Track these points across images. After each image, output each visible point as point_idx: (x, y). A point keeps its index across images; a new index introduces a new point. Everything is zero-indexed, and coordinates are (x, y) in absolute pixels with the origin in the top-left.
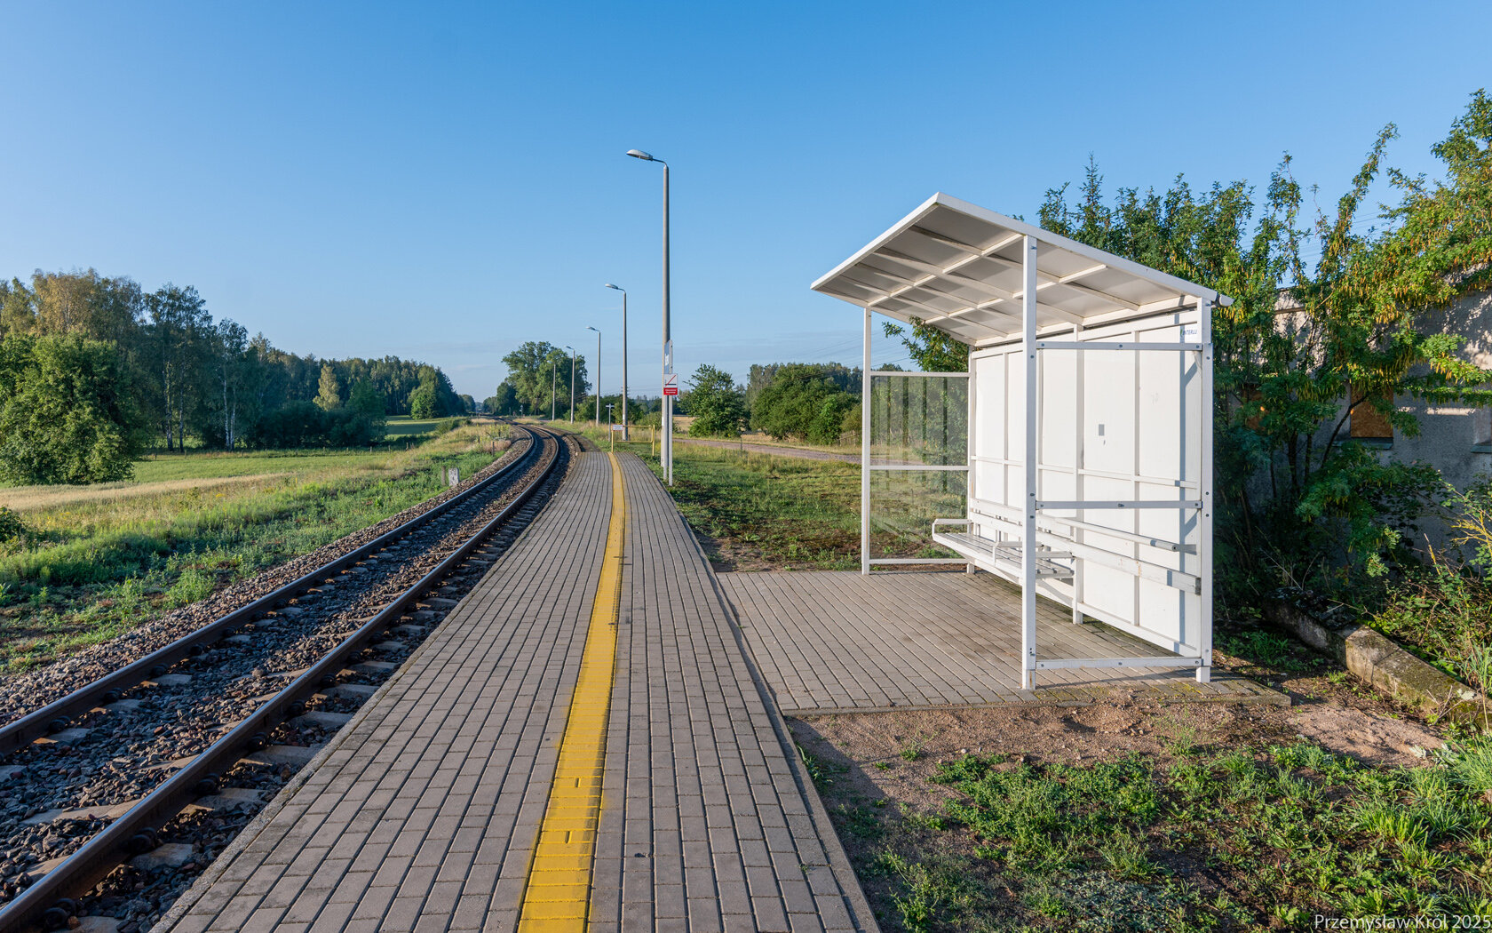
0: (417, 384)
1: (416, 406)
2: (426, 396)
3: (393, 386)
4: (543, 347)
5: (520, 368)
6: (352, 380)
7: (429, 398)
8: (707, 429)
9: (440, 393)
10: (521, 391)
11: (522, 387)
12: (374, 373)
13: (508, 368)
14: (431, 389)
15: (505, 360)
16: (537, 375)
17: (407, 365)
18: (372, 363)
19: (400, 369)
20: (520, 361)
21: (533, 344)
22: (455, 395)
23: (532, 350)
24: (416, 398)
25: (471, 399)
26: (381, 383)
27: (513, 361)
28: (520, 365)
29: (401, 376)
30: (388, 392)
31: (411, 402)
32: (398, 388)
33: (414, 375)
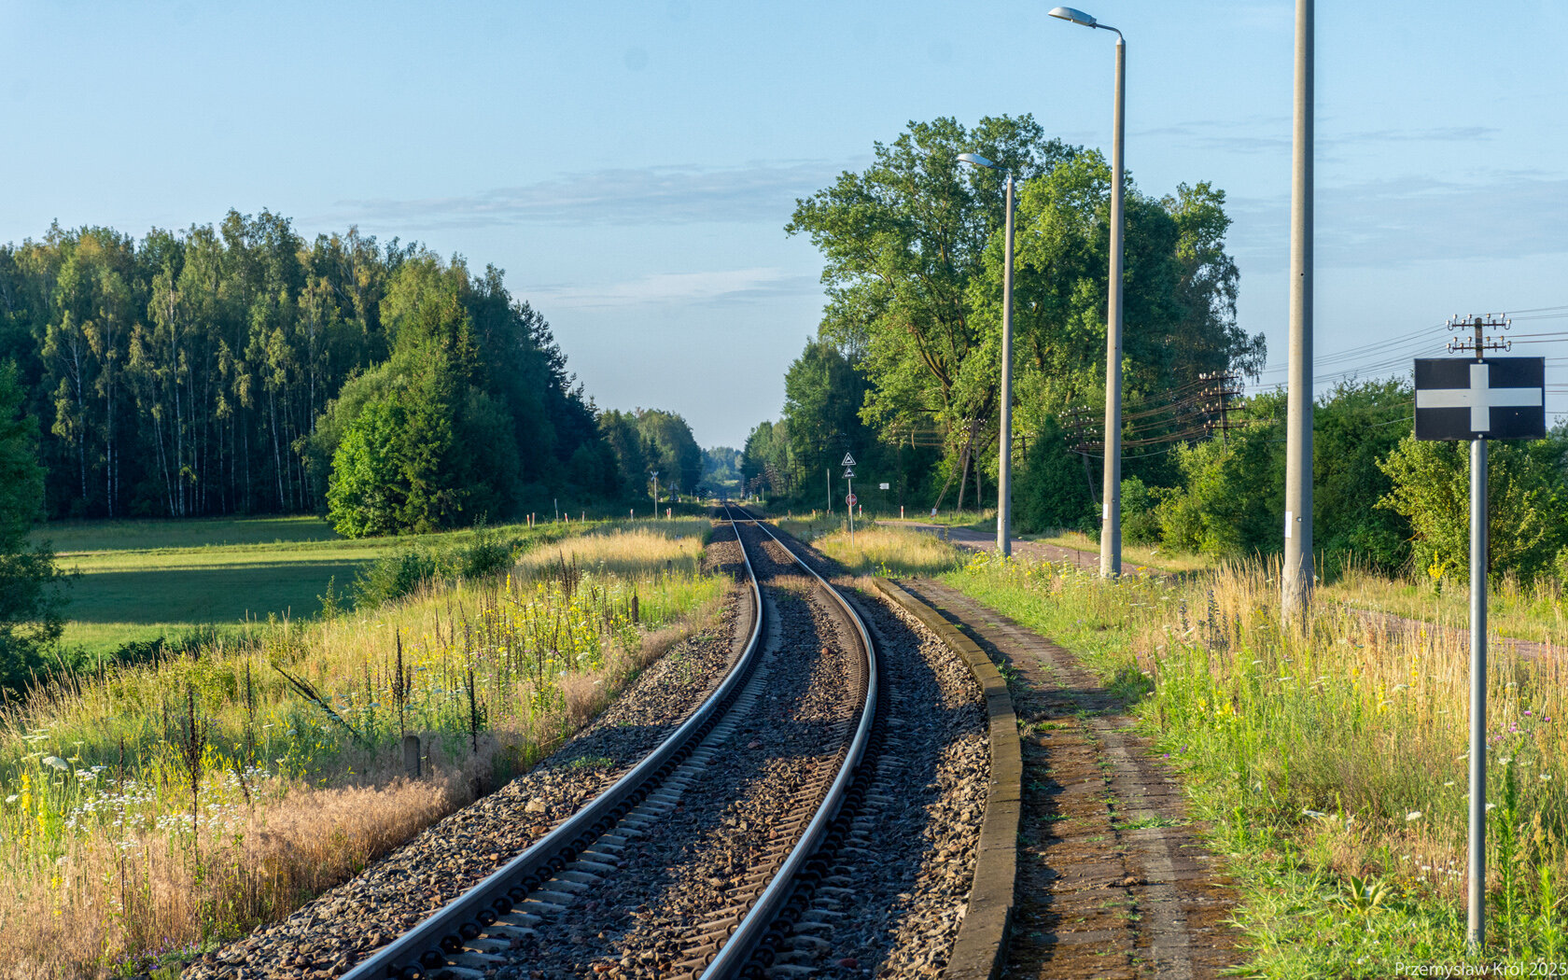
0: (377, 350)
1: (351, 466)
2: (399, 415)
3: (257, 369)
5: (885, 256)
6: (63, 338)
7: (416, 423)
9: (477, 398)
10: (892, 383)
11: (895, 361)
12: (163, 301)
15: (806, 217)
16: (973, 296)
17: (331, 263)
18: (169, 252)
19: (295, 280)
20: (884, 221)
21: (948, 129)
22: (575, 416)
23: (944, 164)
25: (677, 431)
26: (201, 349)
27: (849, 221)
28: (884, 246)
29: (296, 313)
30: (232, 399)
31: (335, 445)
32: (279, 376)
33: (359, 308)
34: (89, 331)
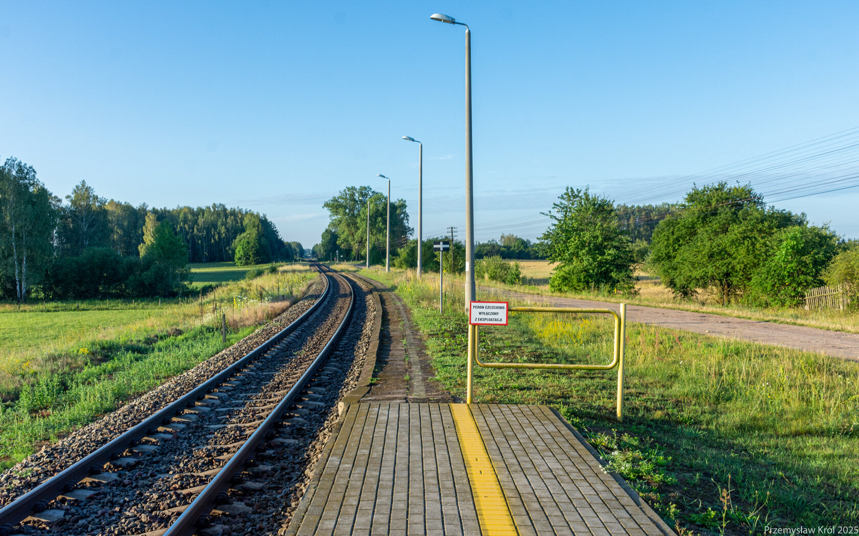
0: (243, 230)
1: (239, 252)
2: (248, 243)
3: (219, 234)
4: (364, 191)
5: (341, 213)
6: (181, 228)
7: (252, 244)
8: (579, 281)
9: (263, 239)
10: (343, 237)
11: (343, 233)
12: (201, 221)
13: (329, 213)
14: (254, 236)
15: (326, 205)
16: (358, 220)
17: (233, 213)
18: (201, 211)
19: (226, 216)
20: (341, 206)
21: (353, 188)
22: (281, 243)
23: (353, 195)
24: (239, 246)
25: (299, 245)
26: (208, 230)
27: (335, 206)
28: (341, 210)
29: (227, 223)
30: (215, 239)
31: (236, 248)
32: (224, 235)
33: (239, 222)
34: (186, 226)
